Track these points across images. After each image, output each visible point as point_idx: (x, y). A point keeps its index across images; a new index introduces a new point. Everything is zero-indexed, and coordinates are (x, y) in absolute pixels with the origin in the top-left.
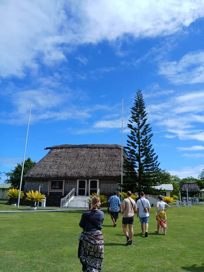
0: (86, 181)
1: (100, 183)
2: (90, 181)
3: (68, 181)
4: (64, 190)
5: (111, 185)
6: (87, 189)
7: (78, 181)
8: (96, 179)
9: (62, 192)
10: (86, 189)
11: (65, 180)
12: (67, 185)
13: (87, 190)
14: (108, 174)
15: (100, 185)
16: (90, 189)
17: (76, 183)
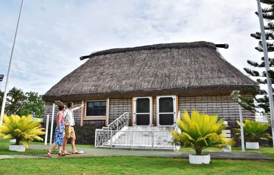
0: (151, 98)
1: (179, 101)
2: (158, 98)
3: (116, 101)
4: (109, 117)
5: (202, 105)
6: (153, 114)
7: (135, 99)
8: (170, 95)
9: (105, 120)
10: (151, 113)
11: (110, 99)
12: (114, 107)
13: (153, 116)
14: (195, 83)
15: (179, 105)
16: (158, 113)
17: (131, 104)
